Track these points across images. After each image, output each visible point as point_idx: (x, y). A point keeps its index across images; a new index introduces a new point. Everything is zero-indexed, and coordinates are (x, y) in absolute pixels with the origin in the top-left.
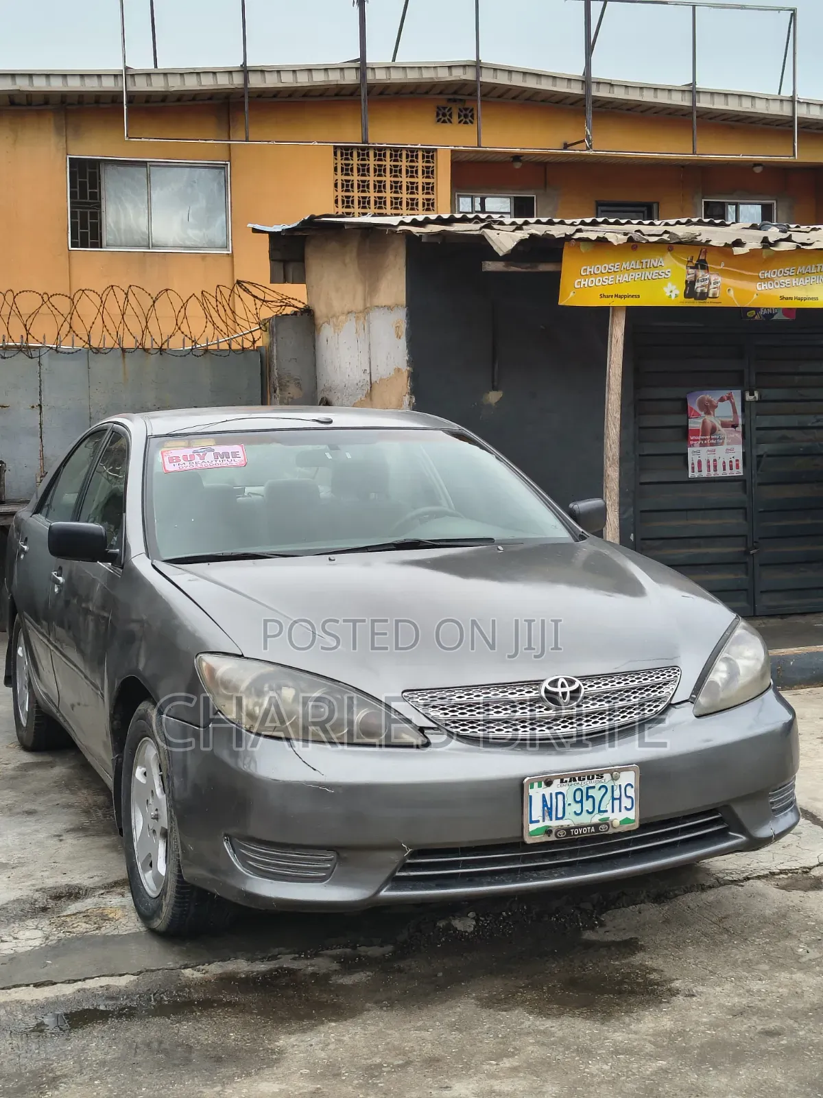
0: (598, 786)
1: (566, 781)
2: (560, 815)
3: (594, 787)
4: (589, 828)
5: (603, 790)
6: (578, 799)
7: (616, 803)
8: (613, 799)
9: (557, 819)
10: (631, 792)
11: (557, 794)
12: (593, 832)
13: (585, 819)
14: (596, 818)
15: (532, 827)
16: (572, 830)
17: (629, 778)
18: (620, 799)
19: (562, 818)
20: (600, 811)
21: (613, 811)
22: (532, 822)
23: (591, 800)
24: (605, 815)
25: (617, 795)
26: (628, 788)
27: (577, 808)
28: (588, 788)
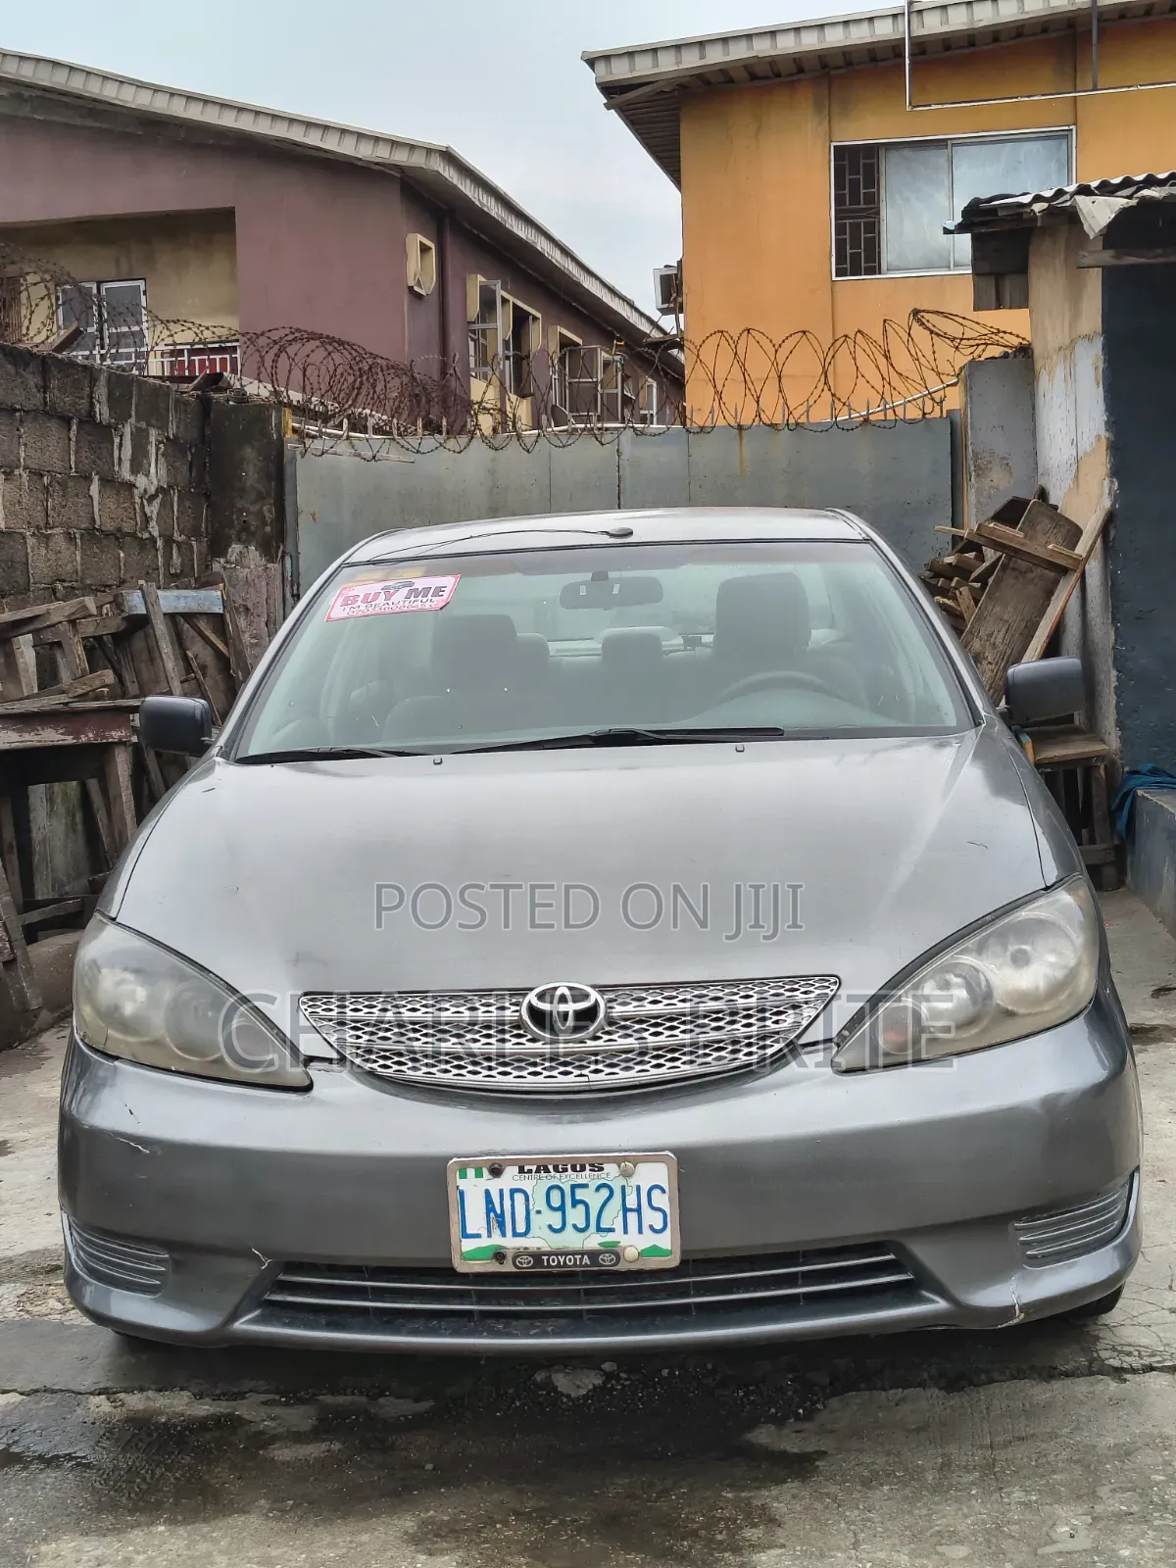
0: (593, 1185)
1: (530, 1171)
2: (521, 1228)
3: (585, 1186)
4: (578, 1257)
5: (605, 1193)
6: (556, 1203)
7: (632, 1217)
8: (626, 1210)
9: (515, 1234)
10: (661, 1200)
11: (513, 1192)
12: (586, 1265)
13: (571, 1240)
14: (593, 1241)
15: (468, 1245)
16: (545, 1258)
17: (657, 1174)
18: (638, 1210)
19: (525, 1234)
20: (599, 1229)
21: (626, 1231)
22: (465, 1235)
23: (581, 1208)
24: (610, 1237)
25: (631, 1202)
26: (656, 1193)
27: (555, 1219)
28: (574, 1187)
